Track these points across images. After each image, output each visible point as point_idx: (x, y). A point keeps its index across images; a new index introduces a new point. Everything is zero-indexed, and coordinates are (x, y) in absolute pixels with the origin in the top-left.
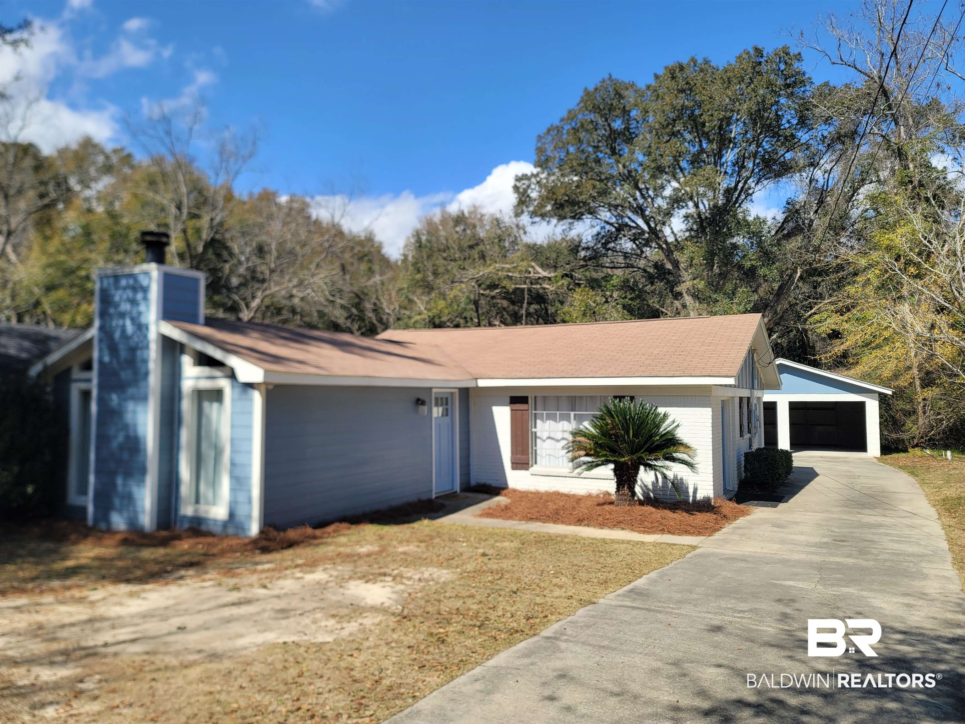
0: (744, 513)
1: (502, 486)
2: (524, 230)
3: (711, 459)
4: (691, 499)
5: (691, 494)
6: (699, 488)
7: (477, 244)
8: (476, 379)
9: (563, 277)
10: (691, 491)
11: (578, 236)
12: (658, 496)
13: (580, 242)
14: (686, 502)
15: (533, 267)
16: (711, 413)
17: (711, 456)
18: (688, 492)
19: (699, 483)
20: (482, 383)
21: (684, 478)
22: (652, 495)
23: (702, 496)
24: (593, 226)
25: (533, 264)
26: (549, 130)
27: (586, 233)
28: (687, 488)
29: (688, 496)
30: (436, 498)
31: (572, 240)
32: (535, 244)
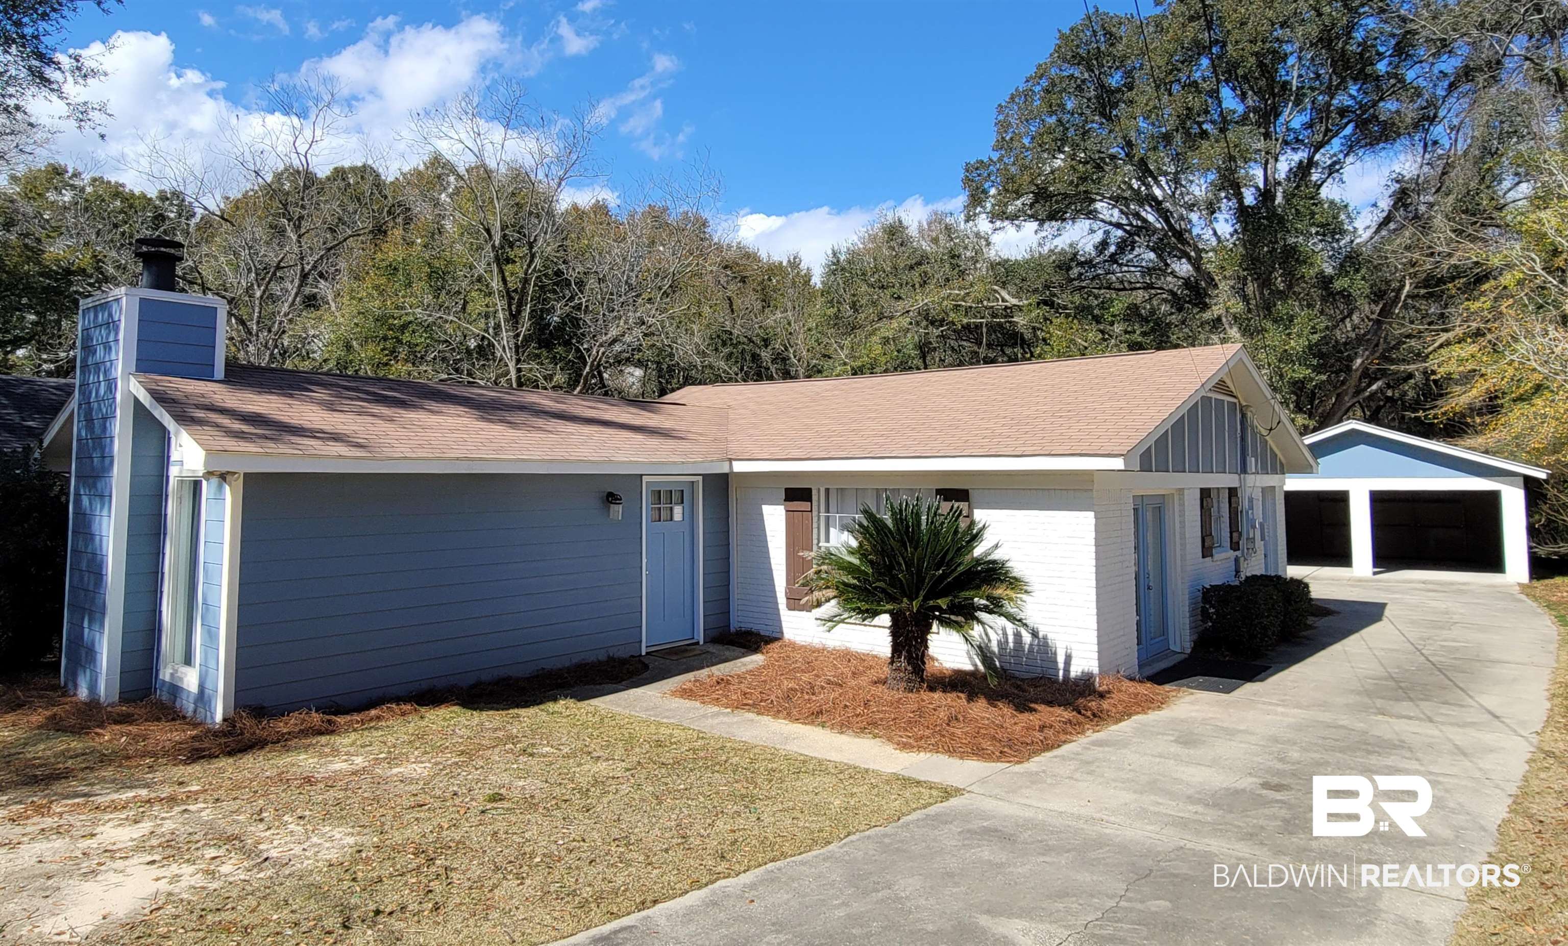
0: (1160, 704)
1: (775, 635)
2: (987, 240)
3: (1093, 605)
4: (1061, 673)
5: (1061, 665)
6: (1074, 654)
7: (919, 264)
8: (730, 460)
9: (1038, 304)
10: (1061, 660)
11: (1071, 245)
12: (1007, 666)
13: (1075, 254)
14: (1053, 681)
15: (996, 291)
16: (1093, 521)
17: (1093, 597)
18: (1056, 662)
19: (1074, 646)
20: (739, 467)
21: (1050, 636)
22: (997, 663)
23: (1080, 671)
24: (1092, 231)
25: (996, 288)
26: (1012, 98)
27: (1083, 241)
28: (1055, 654)
29: (1058, 670)
30: (648, 653)
31: (1063, 252)
32: (1007, 261)
